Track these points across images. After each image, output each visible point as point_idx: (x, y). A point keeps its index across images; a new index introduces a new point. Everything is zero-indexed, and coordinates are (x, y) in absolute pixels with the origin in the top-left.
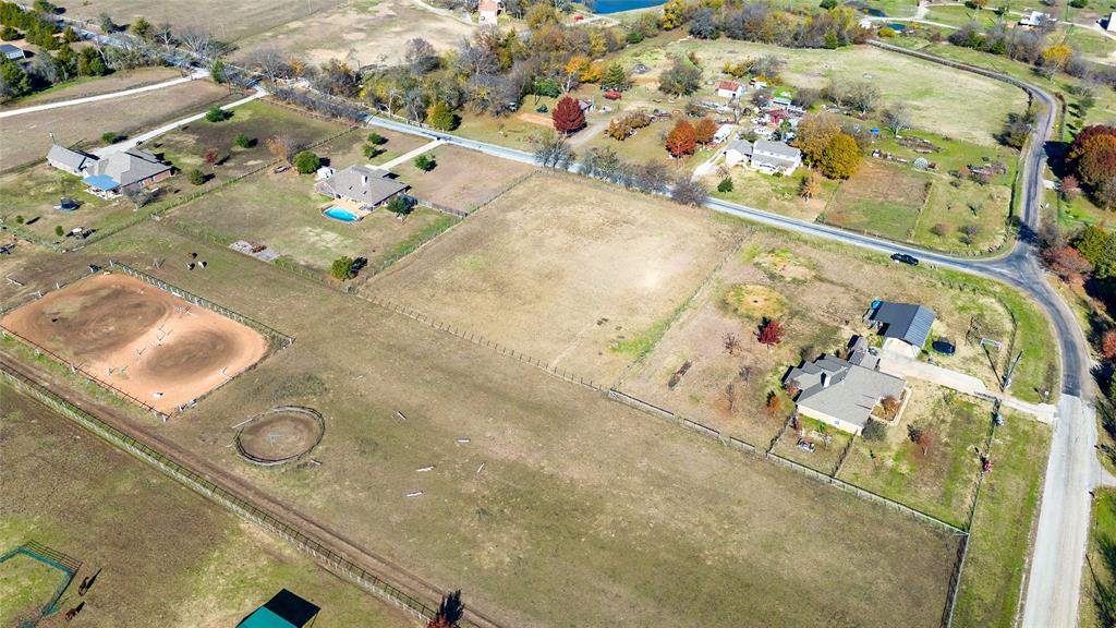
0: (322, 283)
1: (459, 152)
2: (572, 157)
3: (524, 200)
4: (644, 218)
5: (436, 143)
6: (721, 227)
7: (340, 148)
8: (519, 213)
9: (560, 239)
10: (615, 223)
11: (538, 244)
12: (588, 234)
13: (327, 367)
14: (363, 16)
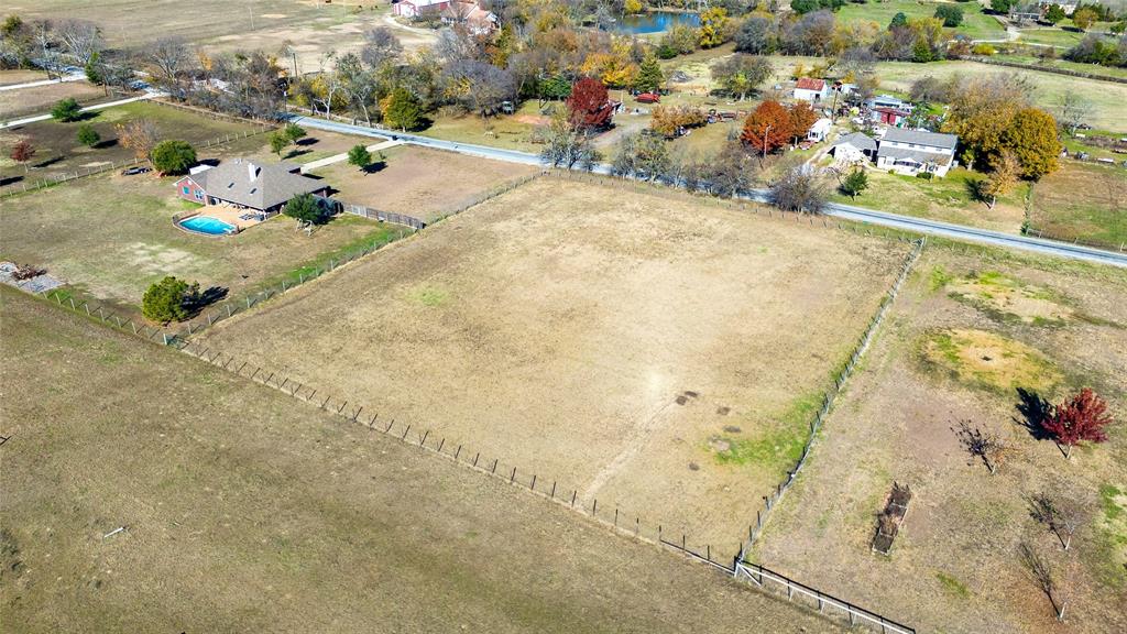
1: (424, 153)
2: (597, 157)
3: (522, 207)
4: (727, 229)
5: (391, 143)
6: (865, 241)
8: (514, 224)
9: (589, 257)
10: (678, 236)
11: (549, 265)
12: (636, 251)
14: (320, 33)
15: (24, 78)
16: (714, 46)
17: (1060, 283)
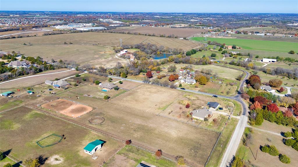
0: (102, 100)
1: (127, 81)
2: (150, 82)
3: (140, 88)
4: (164, 90)
5: (123, 80)
6: (179, 92)
7: (103, 81)
8: (140, 90)
9: (148, 93)
10: (159, 91)
11: (144, 94)
12: (153, 93)
13: (104, 112)
14: (106, 60)
15: (65, 70)
16: (171, 61)
17: (198, 96)
